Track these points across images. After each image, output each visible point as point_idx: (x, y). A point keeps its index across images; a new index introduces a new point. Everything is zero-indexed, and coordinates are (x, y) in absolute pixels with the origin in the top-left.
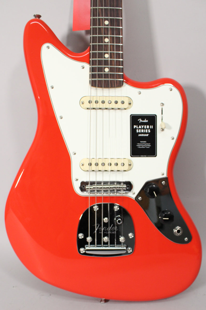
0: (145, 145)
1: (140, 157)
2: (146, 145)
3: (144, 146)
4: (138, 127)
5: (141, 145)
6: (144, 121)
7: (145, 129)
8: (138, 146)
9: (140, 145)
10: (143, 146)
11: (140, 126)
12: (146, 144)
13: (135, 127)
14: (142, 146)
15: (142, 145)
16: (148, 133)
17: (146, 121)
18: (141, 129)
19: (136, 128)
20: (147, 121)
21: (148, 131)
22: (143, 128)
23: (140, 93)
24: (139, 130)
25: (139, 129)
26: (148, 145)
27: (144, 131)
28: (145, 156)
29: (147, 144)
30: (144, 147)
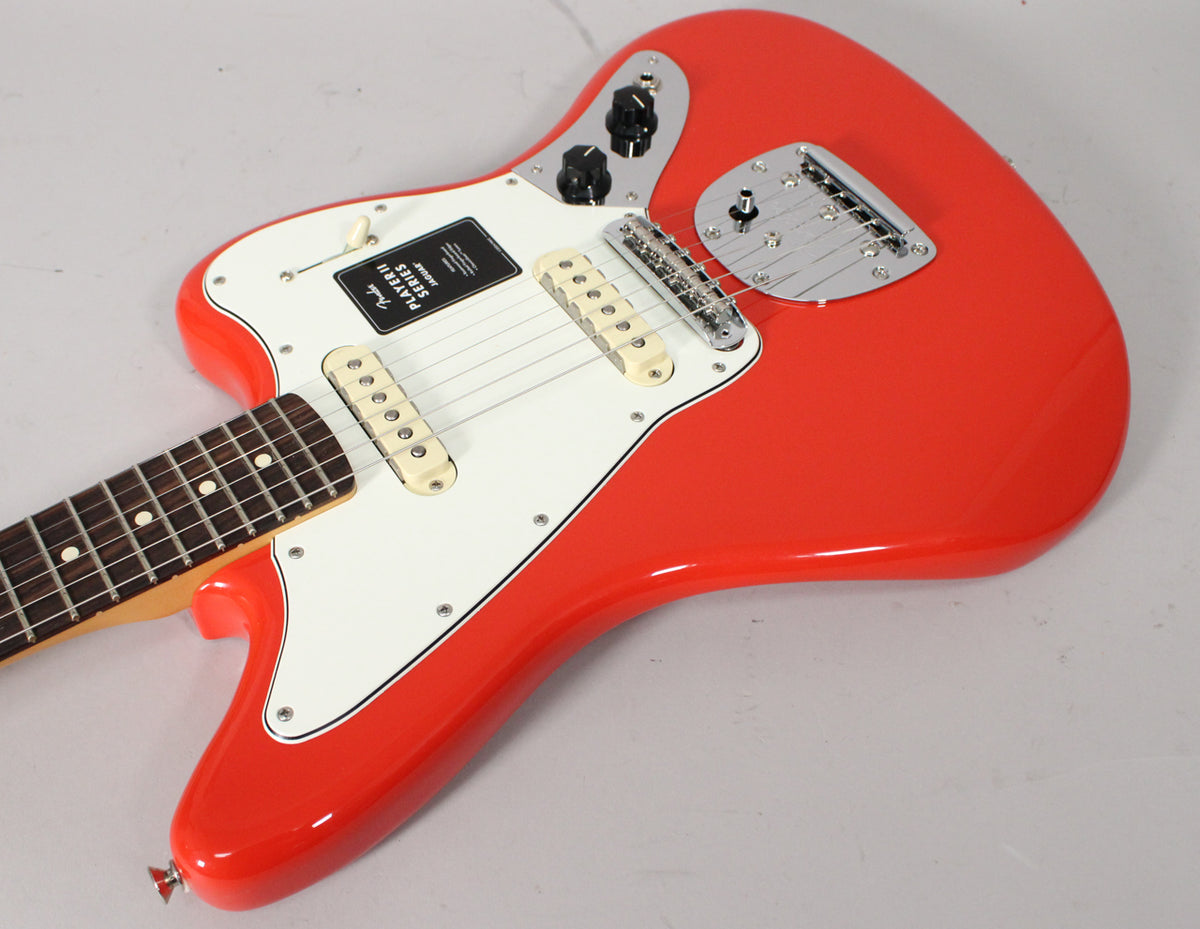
0: (455, 257)
1: (503, 251)
2: (452, 254)
3: (458, 257)
4: (409, 298)
5: (463, 267)
6: (378, 294)
7: (402, 279)
8: (474, 270)
9: (466, 269)
10: (462, 261)
11: (402, 295)
12: (451, 257)
13: (414, 307)
14: (467, 262)
15: (461, 263)
16: (410, 267)
17: (374, 289)
18: (410, 290)
19: (416, 303)
20: (371, 286)
21: (403, 270)
22: (403, 287)
23: (286, 349)
24: (420, 292)
25: (415, 295)
26: (448, 250)
27: (413, 279)
28: (491, 242)
29: (448, 253)
30: (465, 255)
